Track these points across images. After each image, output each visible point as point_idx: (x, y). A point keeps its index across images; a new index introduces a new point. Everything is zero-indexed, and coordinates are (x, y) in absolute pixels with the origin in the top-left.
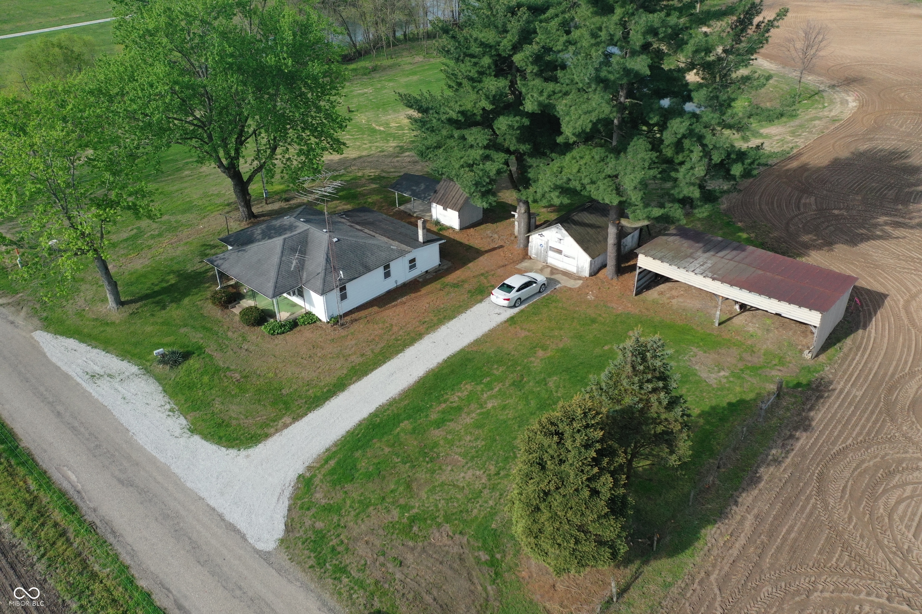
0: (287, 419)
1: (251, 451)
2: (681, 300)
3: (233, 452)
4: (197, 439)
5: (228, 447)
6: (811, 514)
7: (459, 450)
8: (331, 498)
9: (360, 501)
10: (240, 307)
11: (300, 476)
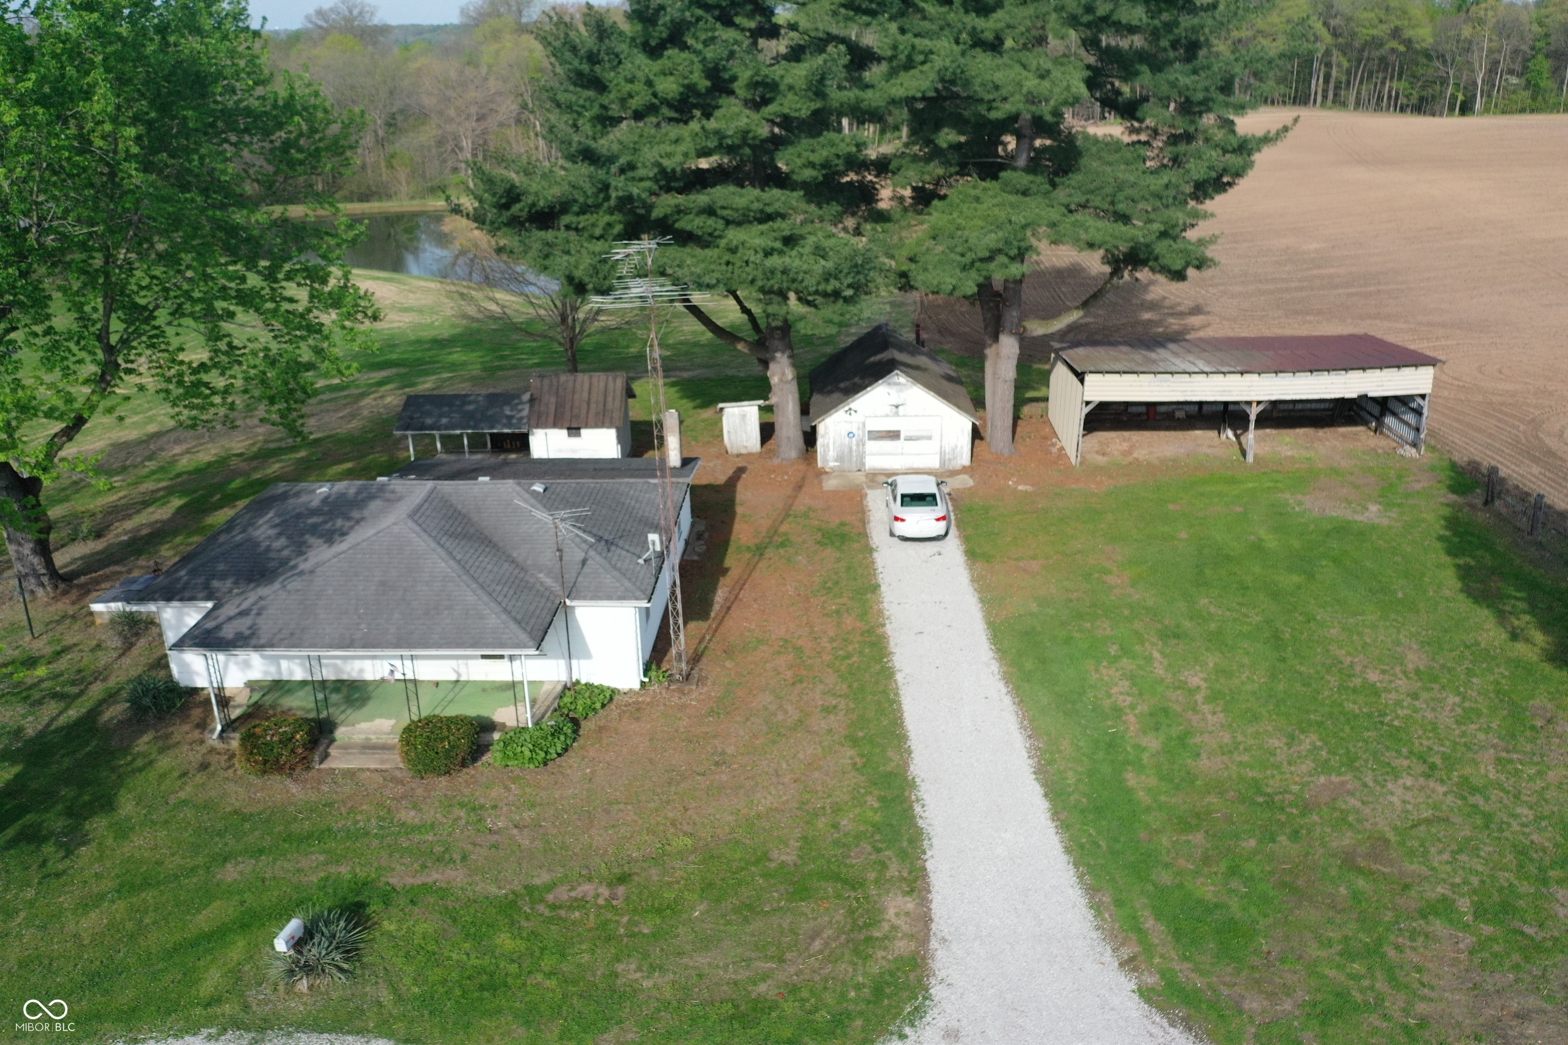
0: (896, 905)
7: (1303, 768)
8: (1288, 990)
9: (1348, 954)
10: (346, 747)
11: (1146, 994)
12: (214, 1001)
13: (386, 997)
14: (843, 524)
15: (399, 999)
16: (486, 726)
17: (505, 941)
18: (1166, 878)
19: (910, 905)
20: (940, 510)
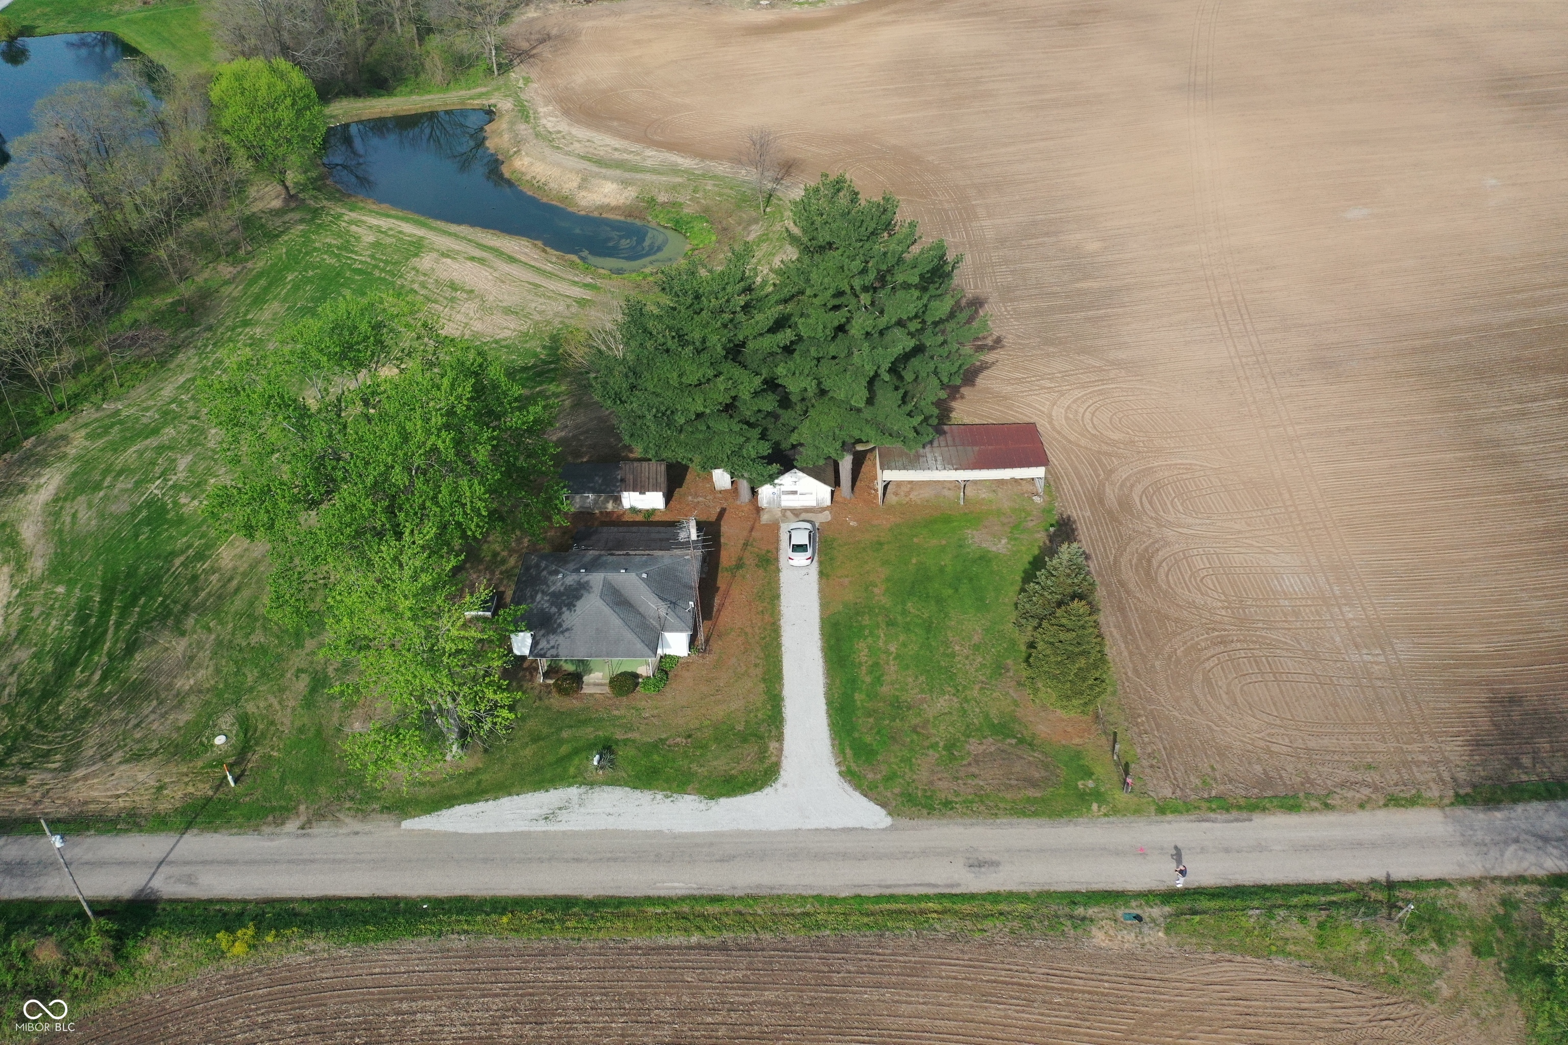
0: (773, 745)
1: (781, 781)
2: (916, 493)
3: (767, 790)
4: (723, 801)
5: (760, 789)
6: (1137, 610)
7: (915, 691)
8: (880, 772)
9: (901, 761)
10: (588, 685)
11: (840, 773)
12: (575, 777)
13: (624, 775)
14: (768, 552)
15: (629, 776)
16: (635, 676)
17: (656, 757)
18: (856, 735)
19: (777, 745)
20: (809, 553)
